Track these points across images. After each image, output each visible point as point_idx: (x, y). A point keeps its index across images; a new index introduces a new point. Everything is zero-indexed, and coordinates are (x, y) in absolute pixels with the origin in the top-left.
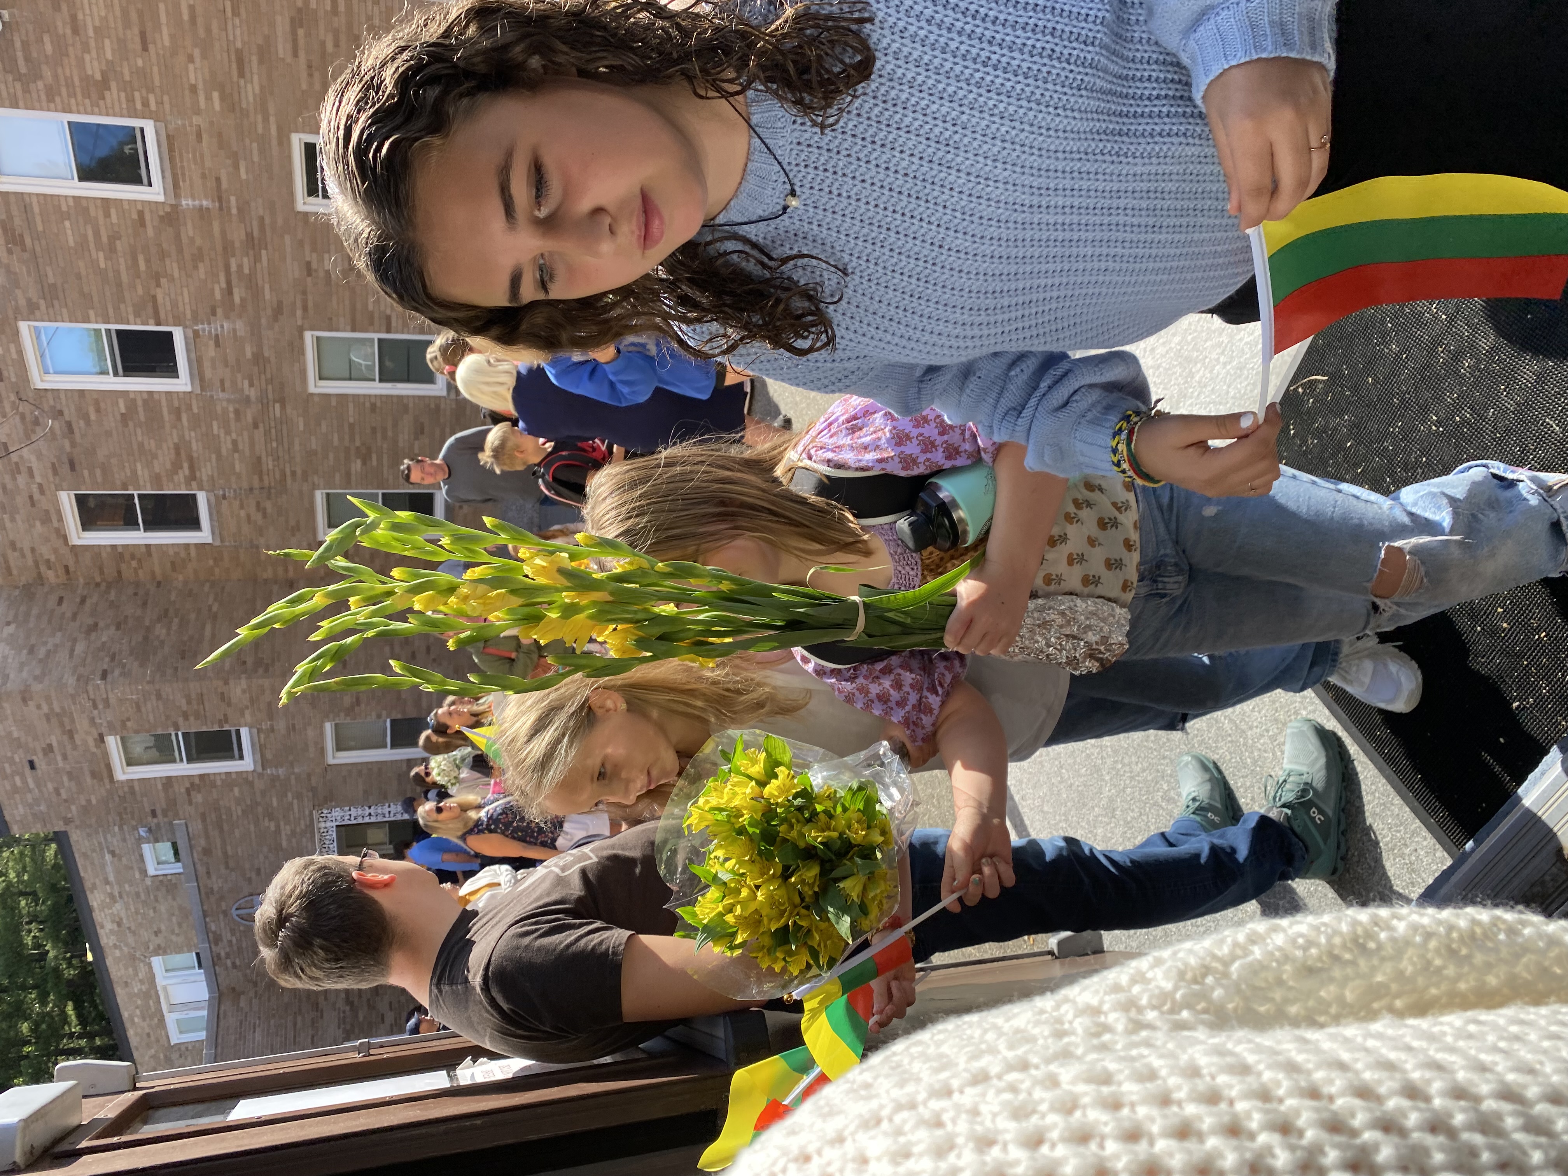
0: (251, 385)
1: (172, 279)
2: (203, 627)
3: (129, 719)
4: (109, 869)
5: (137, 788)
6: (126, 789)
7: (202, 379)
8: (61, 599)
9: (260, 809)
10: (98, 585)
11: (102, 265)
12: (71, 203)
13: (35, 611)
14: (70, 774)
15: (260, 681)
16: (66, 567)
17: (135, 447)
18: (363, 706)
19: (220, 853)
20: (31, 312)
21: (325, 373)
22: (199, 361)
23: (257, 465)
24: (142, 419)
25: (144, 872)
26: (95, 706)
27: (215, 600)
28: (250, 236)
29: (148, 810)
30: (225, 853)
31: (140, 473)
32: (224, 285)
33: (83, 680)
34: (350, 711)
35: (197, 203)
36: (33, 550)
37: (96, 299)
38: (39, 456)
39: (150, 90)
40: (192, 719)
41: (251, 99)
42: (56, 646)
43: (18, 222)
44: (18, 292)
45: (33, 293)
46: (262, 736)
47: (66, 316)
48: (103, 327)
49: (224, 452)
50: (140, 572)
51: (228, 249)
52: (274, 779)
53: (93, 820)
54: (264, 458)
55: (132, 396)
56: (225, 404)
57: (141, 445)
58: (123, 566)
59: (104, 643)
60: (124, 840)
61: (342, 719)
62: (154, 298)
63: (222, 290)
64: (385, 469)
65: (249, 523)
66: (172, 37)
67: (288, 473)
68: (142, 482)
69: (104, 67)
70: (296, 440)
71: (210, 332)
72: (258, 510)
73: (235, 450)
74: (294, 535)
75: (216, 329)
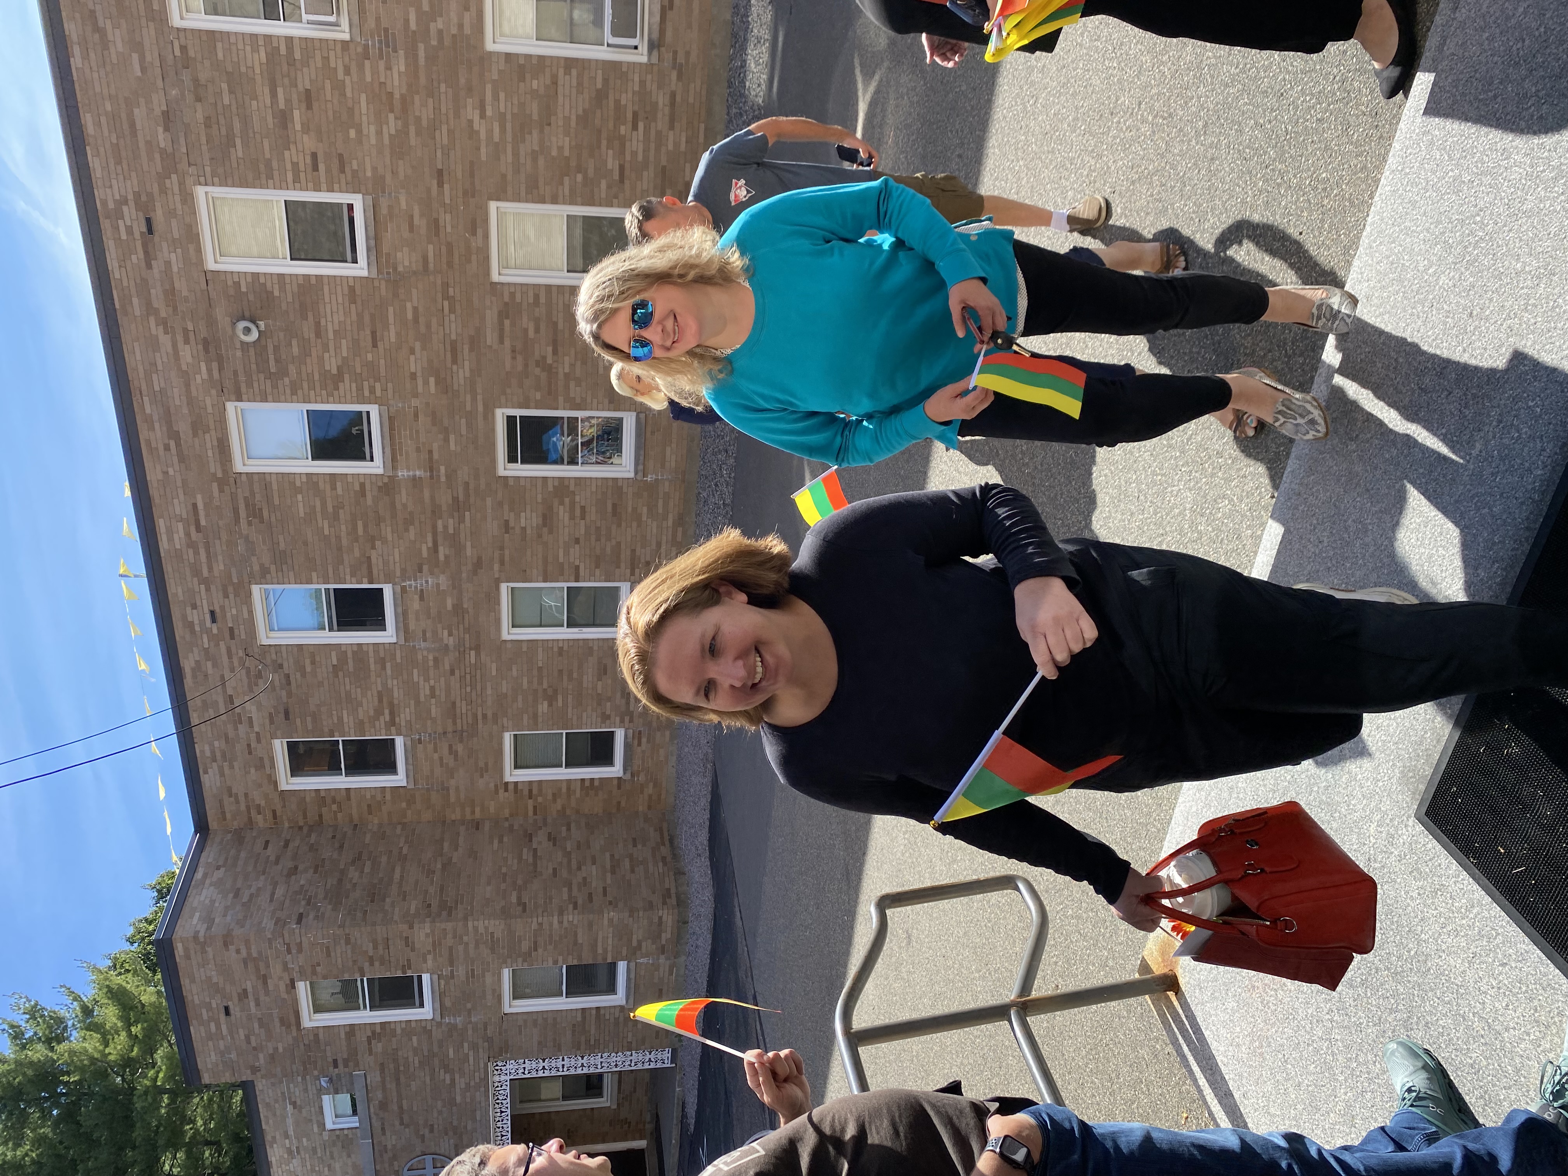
0: (450, 634)
1: (385, 541)
2: (393, 869)
3: (319, 965)
4: (290, 1121)
5: (321, 1036)
6: (312, 1038)
7: (406, 631)
8: (267, 842)
9: (436, 1061)
10: (300, 828)
11: (326, 532)
12: (304, 479)
13: (243, 855)
14: (260, 1020)
15: (443, 926)
16: (274, 812)
17: (343, 695)
18: (540, 951)
19: (395, 1107)
20: (263, 577)
21: (517, 623)
22: (405, 613)
23: (451, 711)
24: (351, 669)
25: (322, 1125)
26: (289, 951)
27: (406, 842)
28: (456, 499)
29: (330, 1060)
30: (401, 1107)
31: (345, 720)
32: (430, 545)
33: (280, 923)
34: (527, 956)
35: (411, 473)
36: (246, 795)
37: (318, 562)
38: (259, 707)
39: (378, 379)
40: (377, 964)
41: (462, 382)
42: (259, 889)
43: (258, 497)
44: (254, 559)
45: (266, 559)
46: (442, 982)
47: (292, 580)
48: (323, 587)
49: (422, 699)
50: (339, 815)
51: (436, 512)
52: (452, 1028)
53: (279, 1069)
54: (458, 704)
55: (343, 649)
56: (425, 653)
57: (348, 694)
58: (324, 810)
59: (303, 886)
60: (306, 1090)
61: (520, 965)
62: (369, 558)
63: (428, 548)
64: (570, 710)
65: (442, 766)
66: (398, 334)
67: (480, 717)
68: (347, 729)
69: (340, 363)
70: (489, 684)
71: (416, 587)
72: (450, 753)
73: (433, 695)
74: (482, 776)
75: (422, 585)
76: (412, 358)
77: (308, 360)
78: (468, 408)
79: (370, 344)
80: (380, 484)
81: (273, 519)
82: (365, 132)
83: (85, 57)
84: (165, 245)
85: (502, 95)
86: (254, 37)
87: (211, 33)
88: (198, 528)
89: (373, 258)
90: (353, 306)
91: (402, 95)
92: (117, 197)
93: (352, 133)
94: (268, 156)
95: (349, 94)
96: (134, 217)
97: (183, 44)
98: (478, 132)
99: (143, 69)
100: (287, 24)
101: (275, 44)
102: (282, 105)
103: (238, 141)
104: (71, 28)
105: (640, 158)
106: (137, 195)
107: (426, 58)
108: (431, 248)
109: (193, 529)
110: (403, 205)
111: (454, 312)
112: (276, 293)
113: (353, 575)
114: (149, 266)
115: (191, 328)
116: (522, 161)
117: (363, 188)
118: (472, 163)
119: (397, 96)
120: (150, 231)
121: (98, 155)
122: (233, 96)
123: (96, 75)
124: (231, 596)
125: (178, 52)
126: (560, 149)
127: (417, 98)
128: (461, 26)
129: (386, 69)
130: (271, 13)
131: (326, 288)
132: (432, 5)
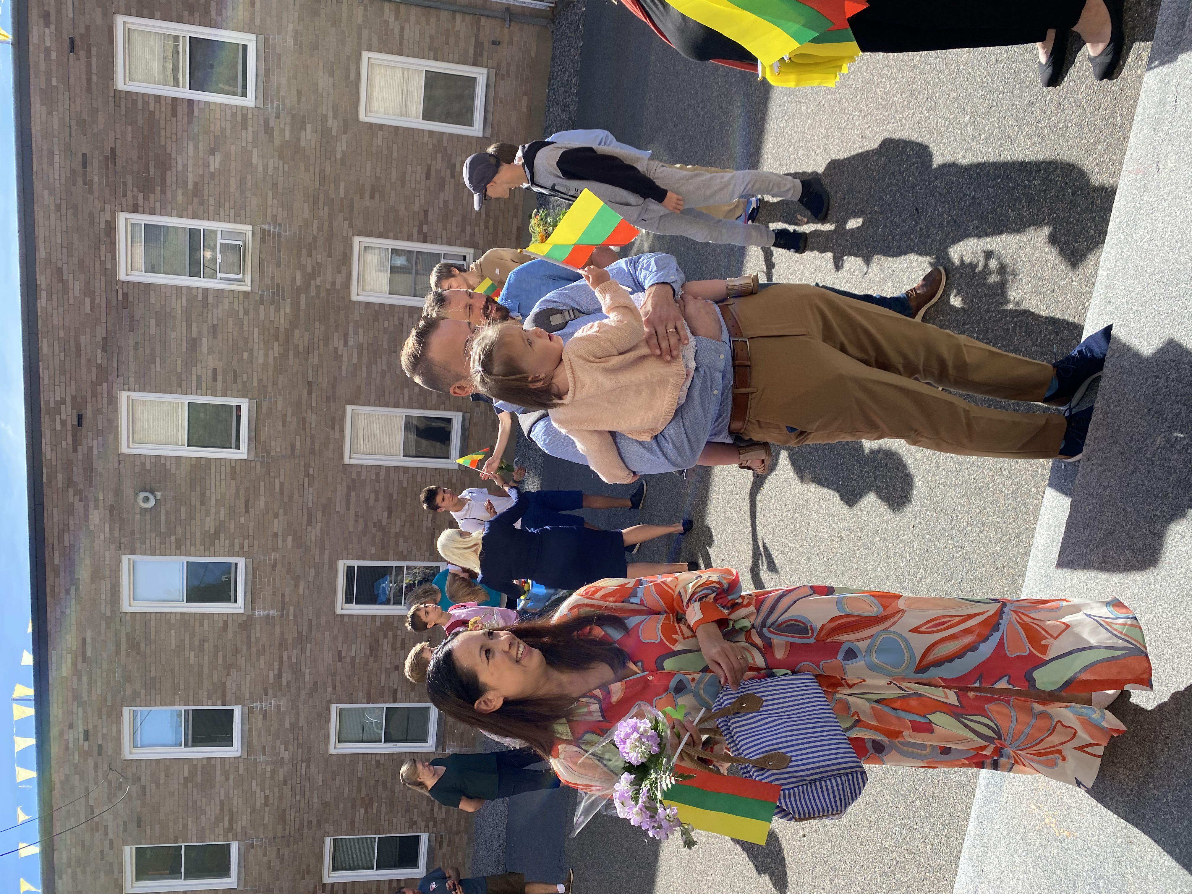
0: (286, 749)
1: (239, 669)
7: (250, 746)
11: (191, 662)
12: (178, 618)
17: (190, 804)
20: (133, 700)
21: (343, 739)
22: (250, 732)
23: (282, 817)
24: (199, 781)
28: (300, 634)
31: (190, 827)
32: (276, 672)
35: (266, 613)
37: (182, 687)
38: (116, 816)
39: (247, 538)
41: (314, 540)
43: (138, 633)
44: (128, 685)
45: (138, 685)
47: (158, 702)
48: (183, 708)
49: (258, 806)
51: (283, 645)
54: (288, 812)
55: (195, 762)
56: (264, 765)
57: (194, 803)
62: (224, 684)
63: (274, 675)
64: (383, 815)
65: (269, 868)
66: (266, 503)
67: (306, 823)
68: (189, 835)
69: (217, 525)
70: (315, 794)
71: (261, 708)
72: (278, 857)
73: (267, 804)
74: (303, 878)
75: (266, 706)
76: (276, 521)
77: (193, 522)
78: (317, 560)
79: (244, 510)
80: (240, 621)
81: (148, 651)
82: (255, 354)
83: (50, 299)
84: (90, 434)
85: (361, 331)
86: (179, 288)
87: (147, 285)
88: (84, 658)
89: (253, 446)
90: (233, 482)
91: (285, 329)
92: (58, 399)
93: (246, 355)
94: (179, 370)
95: (246, 328)
96: (69, 413)
97: (125, 291)
98: (341, 356)
99: (92, 308)
100: (205, 280)
101: (195, 293)
102: (194, 335)
103: (158, 360)
104: (42, 280)
106: (73, 397)
107: (307, 304)
108: (298, 438)
109: (80, 659)
110: (279, 408)
111: (312, 487)
112: (173, 471)
113: (209, 698)
114: (75, 450)
115: (101, 497)
116: (373, 376)
117: (249, 395)
118: (335, 378)
119: (282, 330)
120: (80, 423)
121: (48, 368)
122: (158, 328)
123: (55, 313)
124: (104, 717)
125: (120, 297)
127: (297, 331)
128: (333, 283)
129: (276, 311)
130: (194, 273)
131: (213, 468)
132: (314, 269)
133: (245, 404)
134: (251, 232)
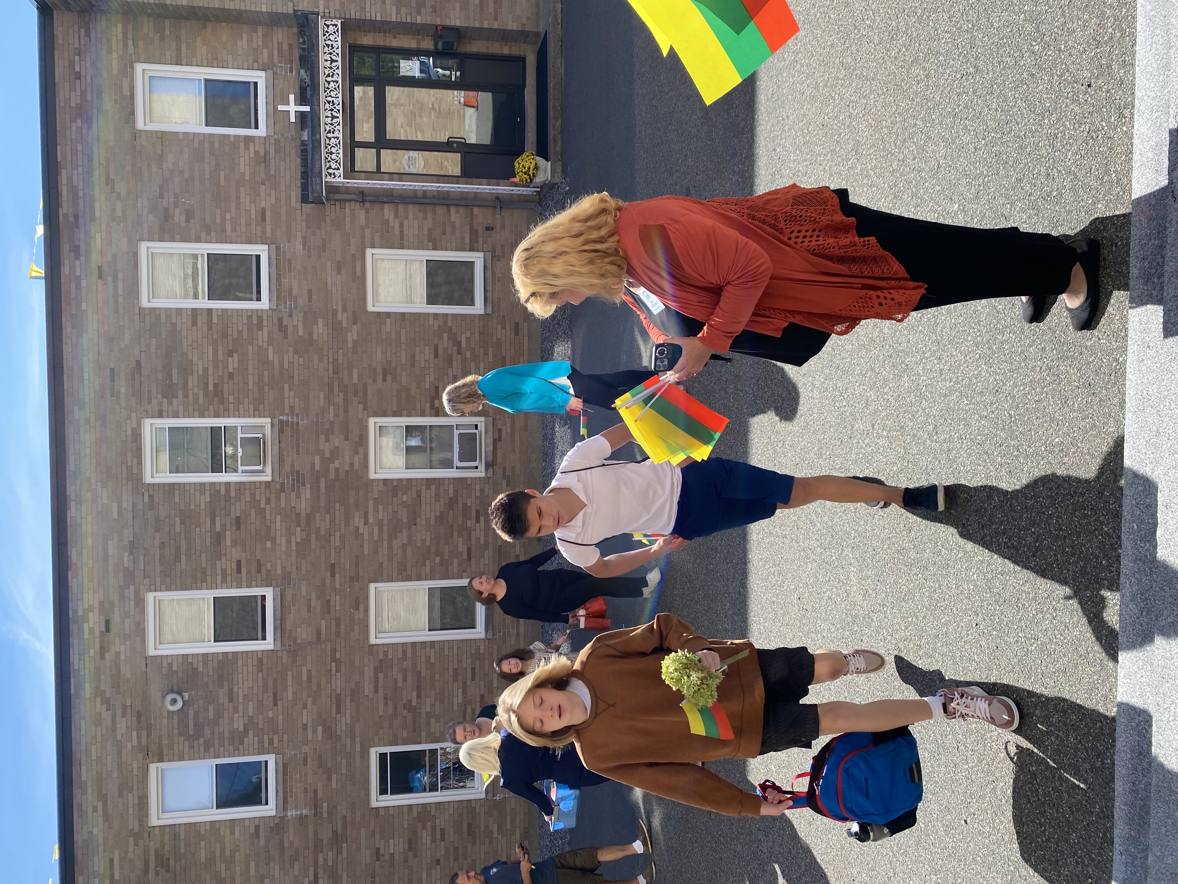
11: (223, 875)
12: (208, 827)
28: (335, 833)
32: (312, 877)
35: (299, 812)
39: (276, 733)
41: (344, 728)
43: (167, 848)
51: (317, 847)
66: (295, 693)
69: (246, 722)
76: (305, 711)
77: (221, 721)
78: (348, 750)
79: (272, 704)
80: (272, 825)
81: (178, 868)
82: (278, 542)
83: (79, 508)
84: (117, 639)
85: (380, 508)
86: (203, 485)
87: (172, 485)
89: (279, 634)
90: (260, 674)
91: (307, 514)
92: (86, 606)
93: (269, 544)
94: (204, 566)
95: (268, 517)
96: (97, 620)
97: (151, 493)
98: (362, 535)
99: (120, 513)
100: (227, 474)
101: (217, 488)
102: (218, 529)
103: (183, 558)
104: (72, 491)
105: (482, 542)
106: (101, 604)
107: (326, 488)
108: (323, 622)
110: (304, 593)
111: (340, 671)
112: (200, 669)
114: (102, 657)
115: (128, 703)
116: (395, 552)
117: (274, 583)
118: (357, 557)
119: (303, 515)
120: (108, 630)
122: (183, 526)
125: (146, 499)
126: (424, 541)
127: (318, 515)
128: (352, 465)
129: (297, 497)
130: (216, 468)
131: (240, 662)
132: (332, 452)
133: (269, 593)
134: (270, 424)
